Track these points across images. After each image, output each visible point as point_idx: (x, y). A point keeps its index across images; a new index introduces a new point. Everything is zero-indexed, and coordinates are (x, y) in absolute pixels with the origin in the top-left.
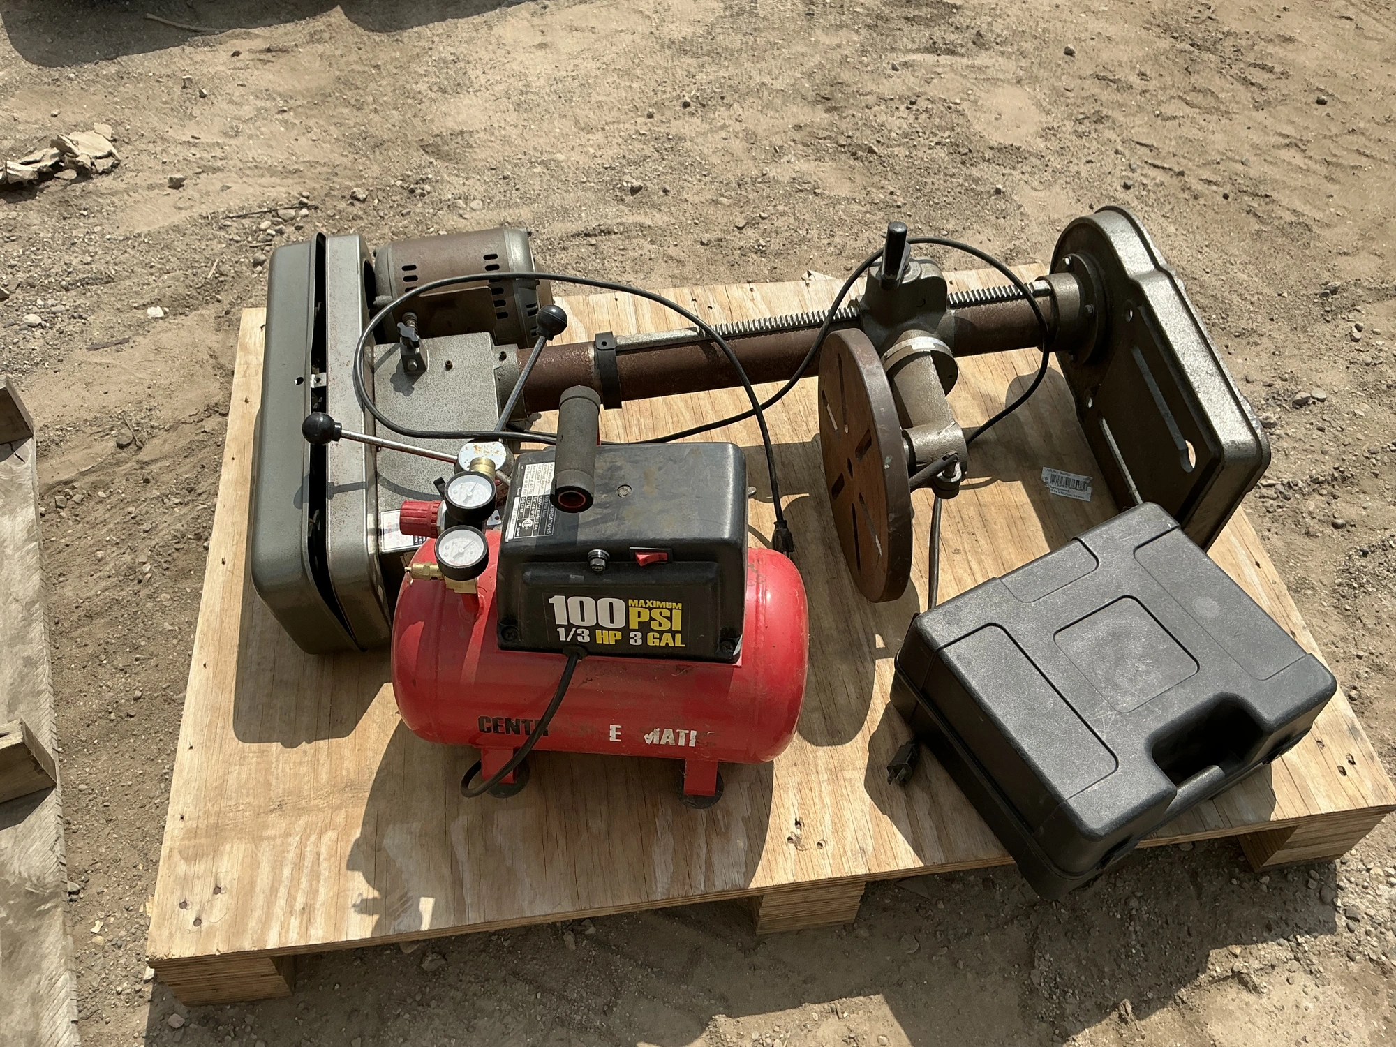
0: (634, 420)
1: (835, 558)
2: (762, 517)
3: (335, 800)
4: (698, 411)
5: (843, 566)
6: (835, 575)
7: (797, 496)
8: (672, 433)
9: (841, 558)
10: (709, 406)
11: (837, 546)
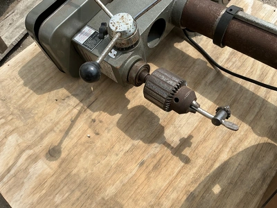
0: (234, 60)
1: (262, 185)
2: (246, 138)
3: (16, 111)
4: (265, 74)
5: (261, 192)
6: (253, 193)
7: (273, 142)
8: (244, 76)
9: (265, 187)
10: (271, 75)
11: (268, 181)
